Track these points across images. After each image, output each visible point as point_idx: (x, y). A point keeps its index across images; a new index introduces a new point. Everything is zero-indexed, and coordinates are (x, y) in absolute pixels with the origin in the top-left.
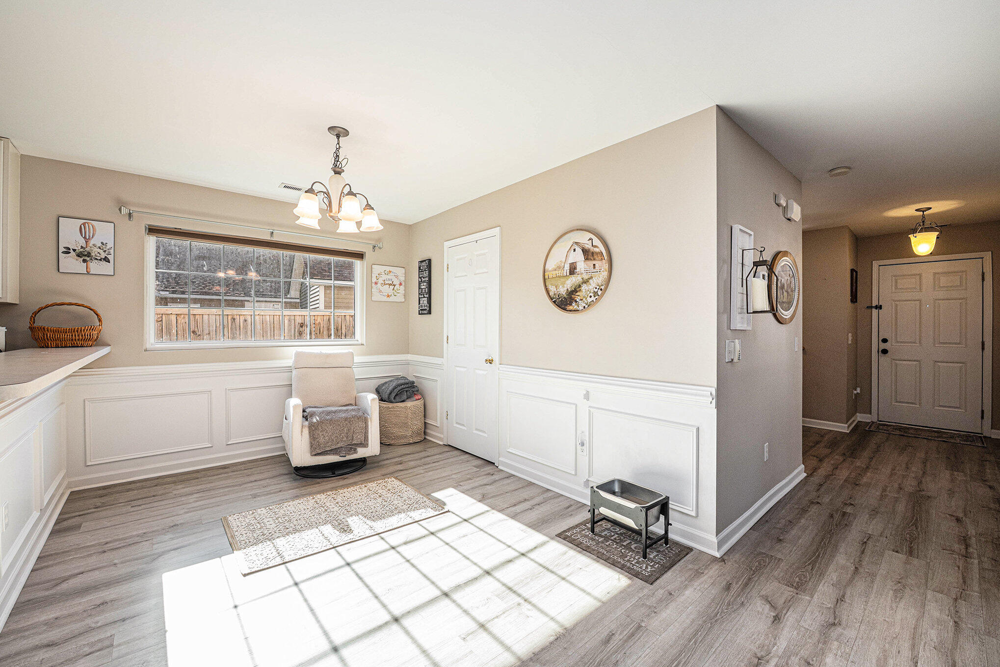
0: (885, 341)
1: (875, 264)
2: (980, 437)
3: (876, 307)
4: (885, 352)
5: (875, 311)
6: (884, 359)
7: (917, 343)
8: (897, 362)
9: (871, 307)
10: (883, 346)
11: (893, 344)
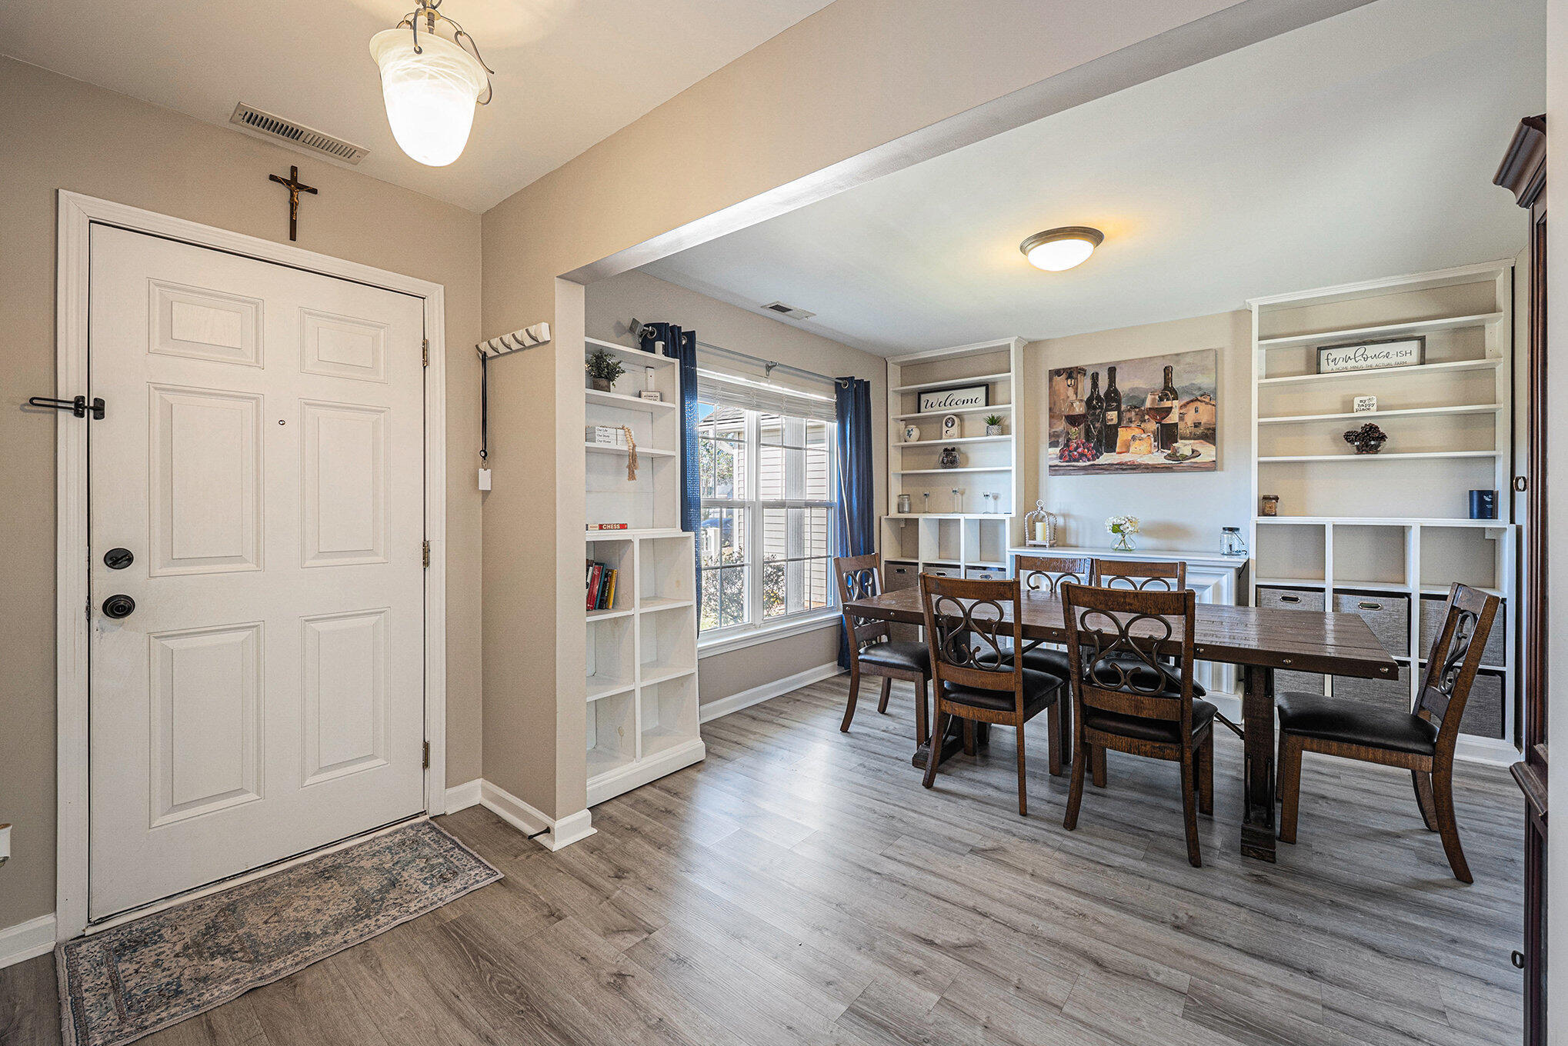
0: (119, 559)
1: (75, 208)
2: (425, 823)
3: (78, 407)
4: (119, 607)
5: (70, 426)
6: (112, 634)
7: (246, 561)
8: (171, 643)
9: (54, 404)
10: (110, 583)
11: (157, 572)
